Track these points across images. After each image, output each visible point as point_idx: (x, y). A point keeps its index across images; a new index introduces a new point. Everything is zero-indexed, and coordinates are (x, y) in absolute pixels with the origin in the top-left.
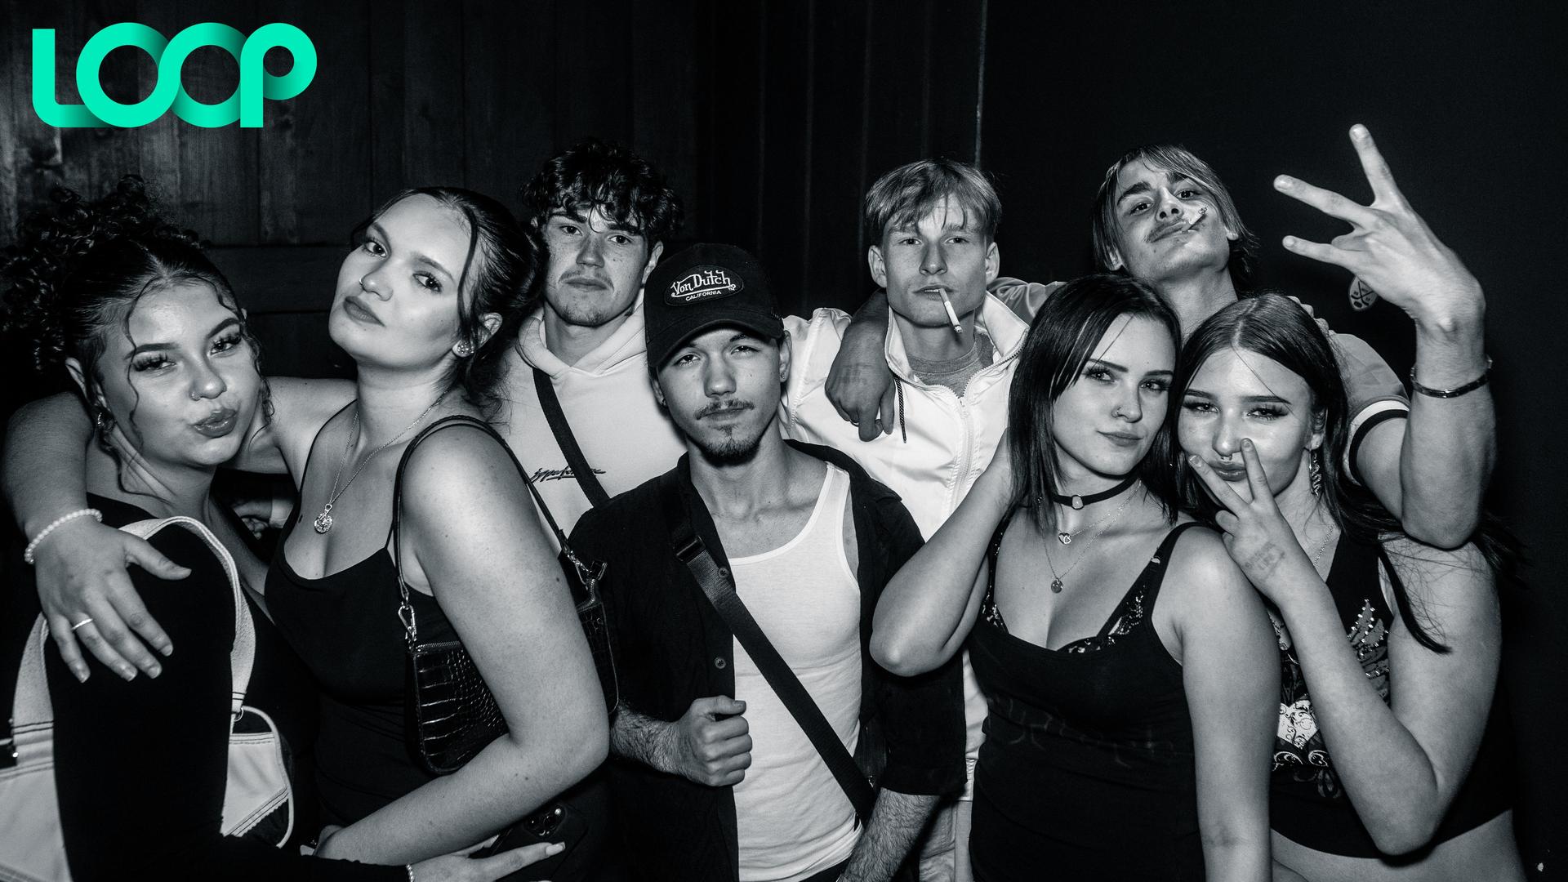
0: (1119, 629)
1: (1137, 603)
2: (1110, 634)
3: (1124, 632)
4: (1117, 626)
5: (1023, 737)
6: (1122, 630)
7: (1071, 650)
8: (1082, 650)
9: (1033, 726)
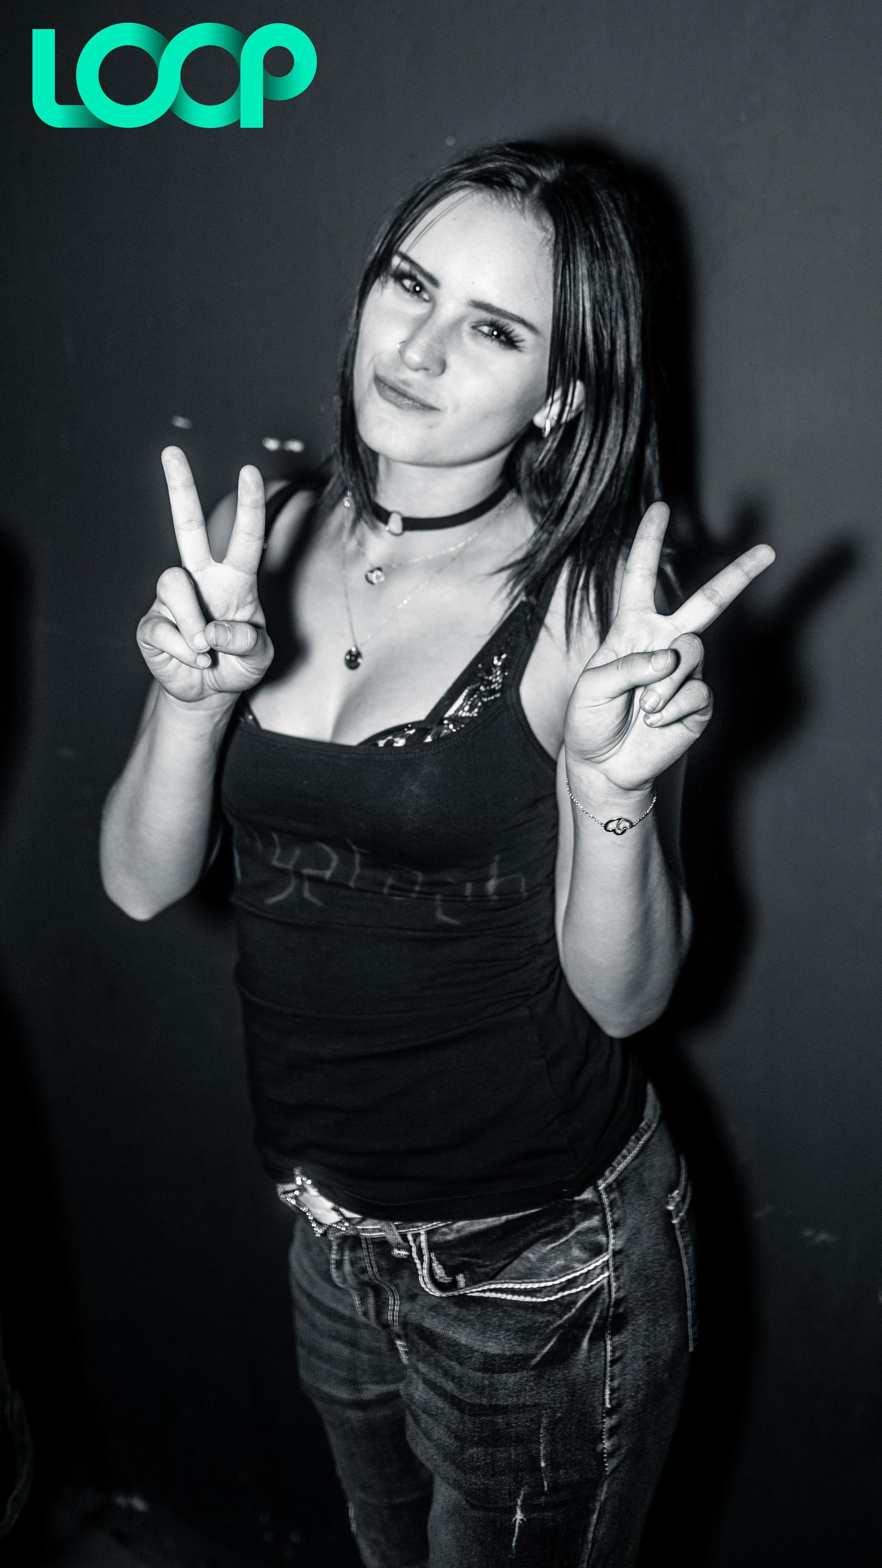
0: (461, 707)
1: (495, 666)
2: (447, 715)
3: (470, 711)
4: (460, 701)
5: (290, 890)
6: (467, 708)
7: (381, 743)
8: (400, 742)
9: (307, 871)
